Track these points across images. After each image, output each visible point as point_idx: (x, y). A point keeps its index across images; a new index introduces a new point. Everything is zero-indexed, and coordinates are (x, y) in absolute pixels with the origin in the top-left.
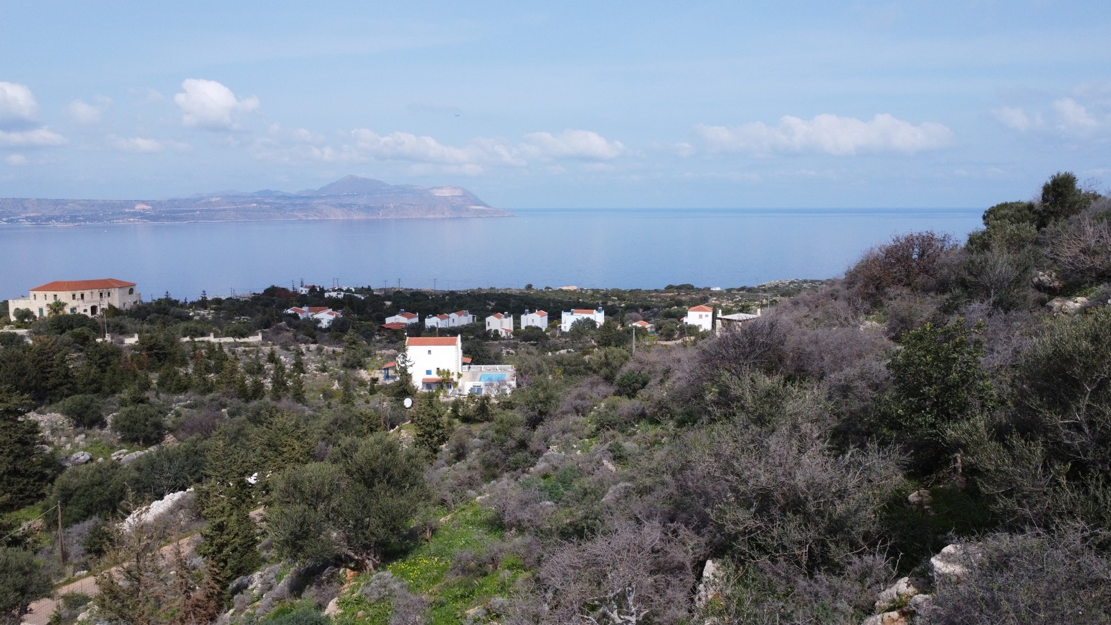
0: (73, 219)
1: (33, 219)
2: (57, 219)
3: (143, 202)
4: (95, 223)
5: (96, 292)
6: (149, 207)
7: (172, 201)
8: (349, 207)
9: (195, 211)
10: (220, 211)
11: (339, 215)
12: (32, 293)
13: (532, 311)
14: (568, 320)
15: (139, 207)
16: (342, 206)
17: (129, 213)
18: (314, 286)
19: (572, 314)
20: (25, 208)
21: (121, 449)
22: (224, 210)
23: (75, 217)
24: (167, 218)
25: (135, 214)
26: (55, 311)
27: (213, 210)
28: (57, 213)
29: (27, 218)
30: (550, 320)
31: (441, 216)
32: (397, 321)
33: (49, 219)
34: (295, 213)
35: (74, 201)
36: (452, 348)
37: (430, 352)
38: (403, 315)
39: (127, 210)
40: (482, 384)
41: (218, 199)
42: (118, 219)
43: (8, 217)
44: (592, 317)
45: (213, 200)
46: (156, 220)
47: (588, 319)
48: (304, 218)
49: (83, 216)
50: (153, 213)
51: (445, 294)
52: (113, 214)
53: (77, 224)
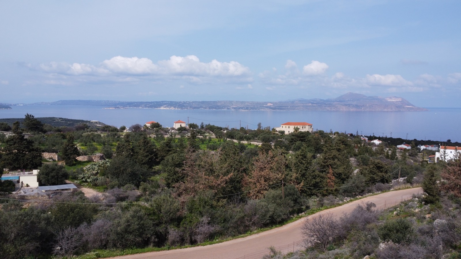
0: (247, 108)
1: (235, 108)
2: (242, 108)
4: (254, 110)
6: (272, 104)
7: (280, 102)
8: (349, 105)
9: (288, 106)
10: (297, 106)
11: (344, 109)
12: (282, 126)
15: (269, 104)
16: (346, 105)
17: (265, 107)
20: (232, 104)
22: (299, 106)
23: (248, 108)
24: (278, 109)
25: (267, 107)
27: (295, 106)
28: (242, 106)
29: (233, 108)
31: (390, 110)
32: (402, 147)
33: (240, 108)
35: (248, 102)
38: (404, 145)
39: (265, 106)
41: (297, 102)
42: (262, 109)
43: (227, 107)
46: (275, 109)
48: (330, 110)
49: (250, 107)
50: (273, 107)
52: (260, 107)
53: (248, 110)
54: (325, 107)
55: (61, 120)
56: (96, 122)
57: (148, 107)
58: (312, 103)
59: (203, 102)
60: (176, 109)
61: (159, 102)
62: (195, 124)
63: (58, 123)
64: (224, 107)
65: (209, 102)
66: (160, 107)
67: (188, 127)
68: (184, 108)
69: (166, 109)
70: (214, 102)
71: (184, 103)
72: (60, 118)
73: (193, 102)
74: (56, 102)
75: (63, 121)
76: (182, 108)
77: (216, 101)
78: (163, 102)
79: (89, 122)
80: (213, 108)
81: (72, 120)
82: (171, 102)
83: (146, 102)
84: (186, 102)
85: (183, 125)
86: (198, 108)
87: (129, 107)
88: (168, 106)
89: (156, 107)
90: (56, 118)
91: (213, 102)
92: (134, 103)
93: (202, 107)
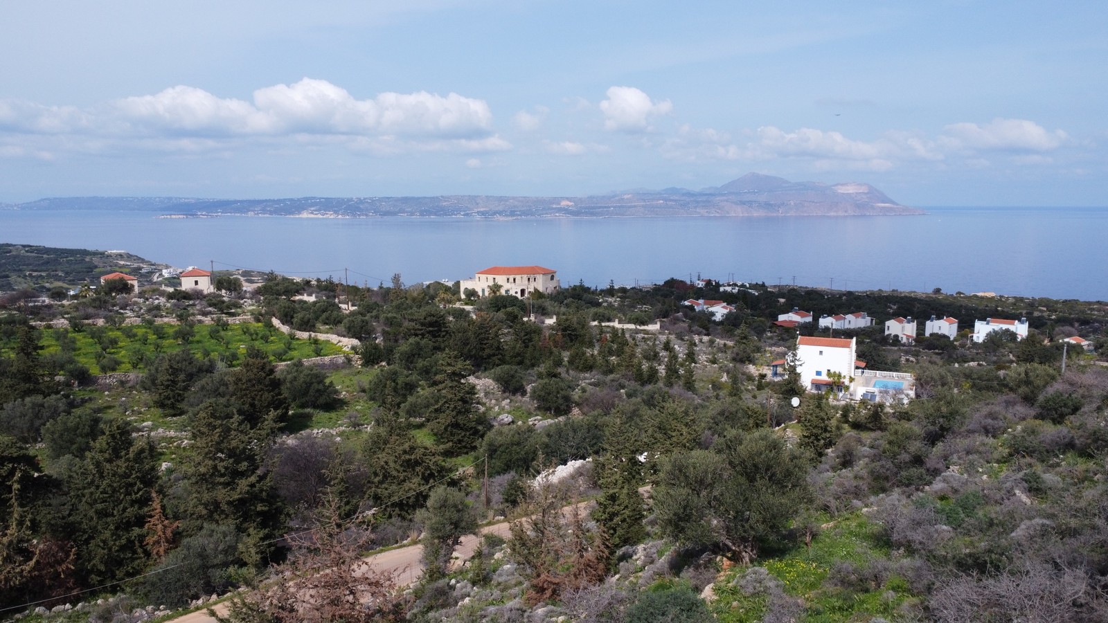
0: (512, 214)
1: (483, 213)
2: (500, 213)
3: (567, 199)
4: (529, 217)
5: (525, 277)
6: (572, 203)
7: (591, 198)
8: (750, 203)
9: (610, 207)
10: (630, 207)
11: (739, 212)
12: (477, 276)
13: (939, 317)
14: (982, 331)
15: (564, 203)
16: (743, 203)
17: (556, 208)
18: (710, 280)
19: (988, 324)
20: (477, 204)
21: (536, 415)
22: (635, 206)
23: (515, 211)
24: (586, 214)
25: (560, 210)
26: (494, 292)
27: (625, 207)
28: (501, 208)
29: (478, 212)
30: (960, 328)
31: (843, 214)
32: (790, 319)
33: (495, 213)
34: (698, 210)
35: (514, 198)
36: (846, 350)
37: (821, 352)
38: (796, 313)
39: (554, 206)
40: (876, 390)
41: (630, 196)
42: (547, 214)
43: (464, 211)
44: (1012, 328)
45: (626, 197)
46: (577, 215)
47: (1007, 330)
48: (706, 215)
49: (520, 211)
50: (574, 209)
51: (842, 294)
52: (544, 209)
53: (515, 218)
54: (696, 207)
55: (27, 251)
56: (121, 255)
57: (271, 213)
58: (665, 200)
59: (405, 200)
60: (340, 216)
61: (299, 200)
63: (17, 260)
64: (456, 211)
65: (419, 198)
66: (299, 213)
68: (359, 215)
69: (316, 216)
70: (433, 198)
71: (361, 201)
72: (24, 246)
73: (381, 200)
74: (35, 202)
75: (31, 252)
76: (354, 215)
77: (437, 198)
78: (306, 199)
79: (102, 254)
80: (429, 213)
81: (55, 251)
82: (327, 199)
83: (266, 201)
84: (365, 199)
86: (394, 214)
88: (319, 210)
89: (290, 214)
91: (431, 198)
93: (404, 212)
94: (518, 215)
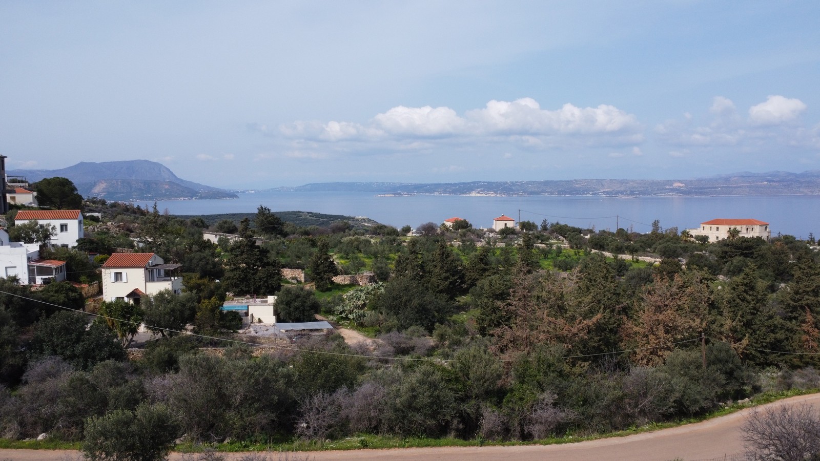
0: (632, 193)
1: (607, 193)
2: (622, 193)
3: (679, 181)
4: (646, 196)
6: (684, 185)
7: (700, 180)
9: (717, 188)
10: (737, 187)
15: (676, 185)
17: (669, 189)
20: (603, 186)
22: (740, 187)
24: (696, 193)
25: (673, 190)
27: (731, 187)
28: (622, 189)
29: (604, 192)
33: (617, 193)
34: (801, 190)
35: (633, 181)
39: (668, 187)
41: (735, 178)
42: (661, 193)
43: (593, 191)
45: (732, 179)
46: (688, 194)
48: (810, 194)
49: (639, 191)
50: (685, 189)
52: (658, 190)
53: (634, 196)
54: (799, 187)
55: (310, 216)
56: (364, 220)
57: (450, 193)
58: (769, 181)
59: (546, 183)
60: (498, 195)
61: (469, 183)
62: (531, 222)
63: (305, 221)
64: (586, 191)
65: (556, 182)
66: (470, 193)
67: (518, 228)
68: (512, 194)
69: (481, 195)
70: (568, 181)
71: (513, 184)
72: (308, 213)
73: (529, 183)
74: (303, 186)
75: (313, 217)
76: (509, 195)
77: (571, 181)
78: (474, 183)
79: (353, 218)
80: (566, 193)
81: (326, 216)
82: (489, 183)
83: (446, 184)
84: (516, 182)
85: (510, 224)
86: (538, 193)
87: (417, 193)
88: (484, 191)
89: (463, 193)
90: (303, 212)
91: (566, 181)
92: (426, 185)
93: (546, 192)
94: (637, 194)
